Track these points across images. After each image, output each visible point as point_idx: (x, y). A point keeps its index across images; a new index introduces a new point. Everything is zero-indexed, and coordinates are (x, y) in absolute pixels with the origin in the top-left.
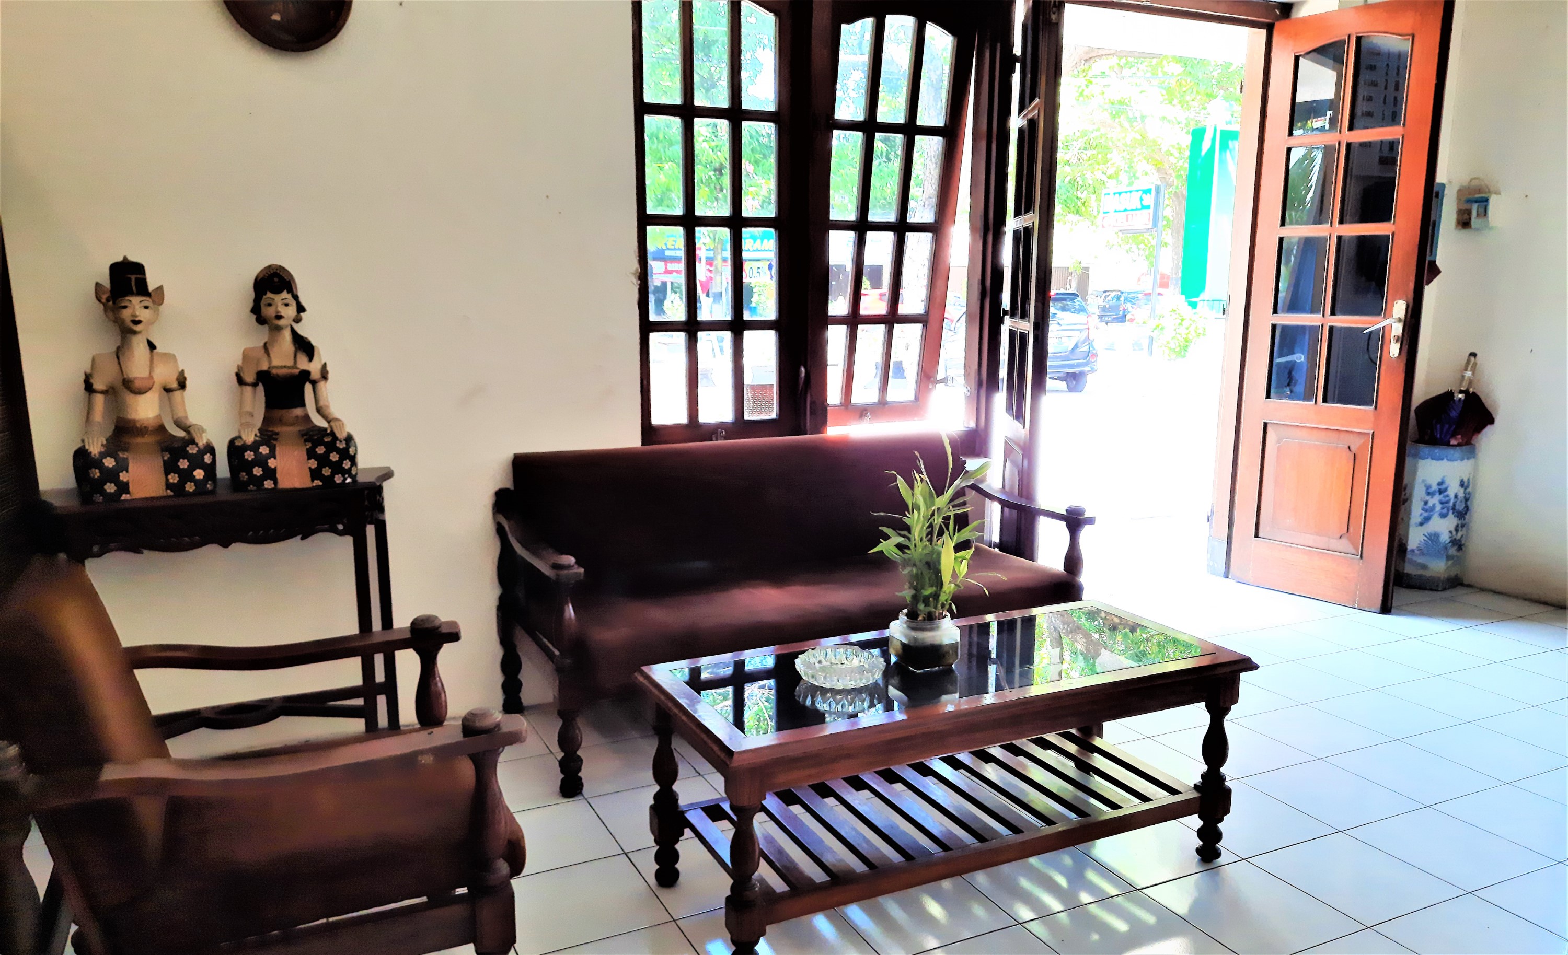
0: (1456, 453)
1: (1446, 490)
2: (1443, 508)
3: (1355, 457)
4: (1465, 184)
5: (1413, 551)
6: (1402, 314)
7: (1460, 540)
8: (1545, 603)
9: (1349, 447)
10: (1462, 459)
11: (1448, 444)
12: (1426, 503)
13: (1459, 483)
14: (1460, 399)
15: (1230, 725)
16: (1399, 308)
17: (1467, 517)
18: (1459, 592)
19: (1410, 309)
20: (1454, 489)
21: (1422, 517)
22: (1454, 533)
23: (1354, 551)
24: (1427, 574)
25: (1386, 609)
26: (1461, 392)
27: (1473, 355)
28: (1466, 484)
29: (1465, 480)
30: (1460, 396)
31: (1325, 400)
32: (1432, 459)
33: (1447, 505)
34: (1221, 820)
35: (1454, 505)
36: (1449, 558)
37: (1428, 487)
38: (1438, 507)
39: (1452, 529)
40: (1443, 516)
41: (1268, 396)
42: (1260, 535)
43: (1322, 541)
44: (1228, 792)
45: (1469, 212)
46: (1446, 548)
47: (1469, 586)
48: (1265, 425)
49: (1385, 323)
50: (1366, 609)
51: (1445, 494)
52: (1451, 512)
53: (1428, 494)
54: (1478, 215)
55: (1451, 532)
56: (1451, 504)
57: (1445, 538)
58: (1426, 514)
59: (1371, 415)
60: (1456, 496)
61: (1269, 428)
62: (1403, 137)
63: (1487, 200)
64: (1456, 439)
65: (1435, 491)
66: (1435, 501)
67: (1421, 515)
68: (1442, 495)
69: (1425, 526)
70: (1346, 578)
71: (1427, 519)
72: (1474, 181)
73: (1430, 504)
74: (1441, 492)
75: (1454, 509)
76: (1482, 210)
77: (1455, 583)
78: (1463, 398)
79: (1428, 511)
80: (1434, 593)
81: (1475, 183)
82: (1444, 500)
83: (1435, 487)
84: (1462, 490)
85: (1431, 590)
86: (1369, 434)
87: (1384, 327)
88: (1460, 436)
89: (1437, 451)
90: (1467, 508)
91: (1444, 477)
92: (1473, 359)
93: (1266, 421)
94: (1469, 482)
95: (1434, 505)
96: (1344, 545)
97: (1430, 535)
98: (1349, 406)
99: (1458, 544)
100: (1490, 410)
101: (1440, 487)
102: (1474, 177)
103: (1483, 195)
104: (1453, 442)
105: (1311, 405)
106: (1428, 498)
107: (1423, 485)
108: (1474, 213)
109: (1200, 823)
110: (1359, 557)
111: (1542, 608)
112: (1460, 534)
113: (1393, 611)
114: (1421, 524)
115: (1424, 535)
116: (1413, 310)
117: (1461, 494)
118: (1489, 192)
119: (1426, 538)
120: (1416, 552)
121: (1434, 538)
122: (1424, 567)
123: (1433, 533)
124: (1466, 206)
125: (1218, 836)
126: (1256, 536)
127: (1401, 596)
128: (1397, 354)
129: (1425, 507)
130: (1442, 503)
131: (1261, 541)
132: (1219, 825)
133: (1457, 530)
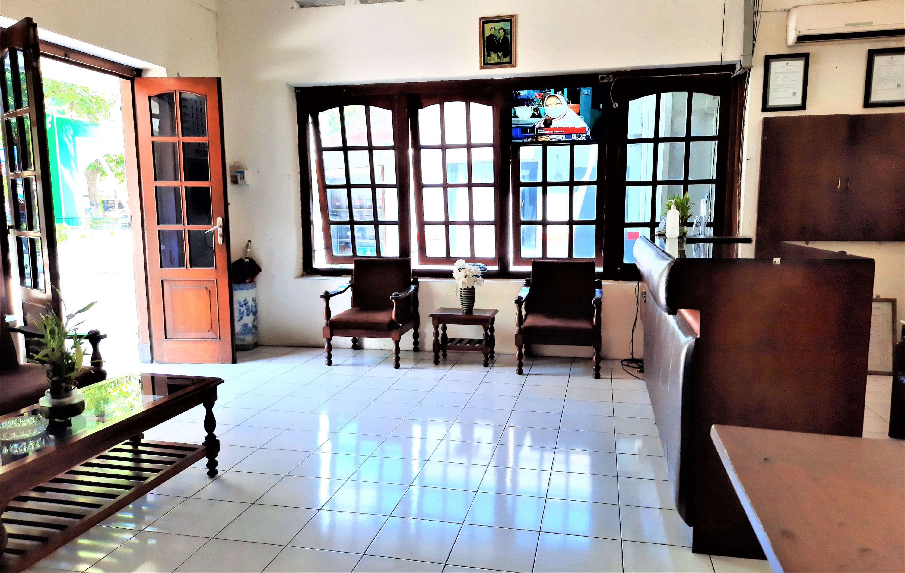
0: (249, 286)
1: (247, 303)
2: (247, 312)
3: (210, 292)
4: (233, 164)
5: (237, 333)
6: (221, 224)
7: (256, 325)
8: (293, 346)
9: (206, 288)
10: (252, 289)
11: (245, 283)
12: (240, 310)
13: (252, 300)
14: (247, 261)
15: (215, 410)
16: (219, 221)
17: (257, 314)
18: (259, 348)
19: (224, 221)
20: (250, 303)
21: (239, 317)
22: (253, 322)
23: (216, 337)
24: (245, 343)
25: (234, 361)
26: (247, 258)
27: (250, 241)
28: (255, 300)
29: (254, 298)
30: (247, 260)
31: (191, 267)
32: (240, 290)
33: (249, 310)
34: (216, 455)
35: (252, 310)
36: (253, 334)
37: (240, 303)
38: (246, 311)
39: (252, 320)
40: (248, 315)
41: (161, 267)
42: (168, 337)
43: (200, 335)
44: (218, 442)
45: (236, 177)
46: (251, 330)
47: (262, 345)
48: (162, 281)
49: (214, 228)
50: (226, 363)
51: (248, 305)
52: (251, 313)
53: (241, 306)
54: (240, 178)
55: (252, 322)
56: (250, 309)
57: (250, 325)
58: (241, 316)
59: (214, 271)
60: (252, 305)
61: (164, 282)
62: (208, 142)
63: (243, 172)
64: (248, 280)
65: (243, 305)
66: (243, 309)
67: (239, 316)
68: (246, 306)
69: (241, 321)
70: (214, 350)
71: (241, 318)
72: (236, 163)
73: (242, 311)
74: (245, 304)
75: (252, 311)
76: (242, 176)
77: (256, 345)
78: (248, 261)
79: (241, 313)
80: (250, 351)
81: (236, 164)
82: (247, 308)
83: (243, 303)
84: (254, 303)
85: (248, 350)
86: (214, 281)
87: (214, 230)
88: (249, 278)
89: (241, 286)
90: (256, 310)
91: (246, 297)
92: (250, 243)
93: (162, 279)
94: (256, 299)
95: (243, 311)
96: (211, 335)
97: (244, 325)
98: (203, 268)
99: (255, 327)
100: (259, 265)
101: (245, 302)
102: (236, 161)
103: (241, 170)
104: (247, 281)
105: (184, 269)
106: (240, 308)
107: (238, 302)
108: (239, 177)
109: (207, 460)
110: (219, 339)
111: (293, 349)
112: (255, 322)
113: (237, 361)
114: (240, 320)
115: (241, 325)
116: (225, 221)
117: (254, 305)
118: (243, 168)
119: (242, 327)
120: (239, 334)
121: (246, 325)
122: (244, 340)
123: (245, 323)
124: (235, 174)
125: (216, 463)
126: (166, 338)
127: (238, 355)
128: (222, 242)
129: (240, 312)
130: (247, 309)
131: (169, 340)
132: (216, 459)
133: (254, 321)
